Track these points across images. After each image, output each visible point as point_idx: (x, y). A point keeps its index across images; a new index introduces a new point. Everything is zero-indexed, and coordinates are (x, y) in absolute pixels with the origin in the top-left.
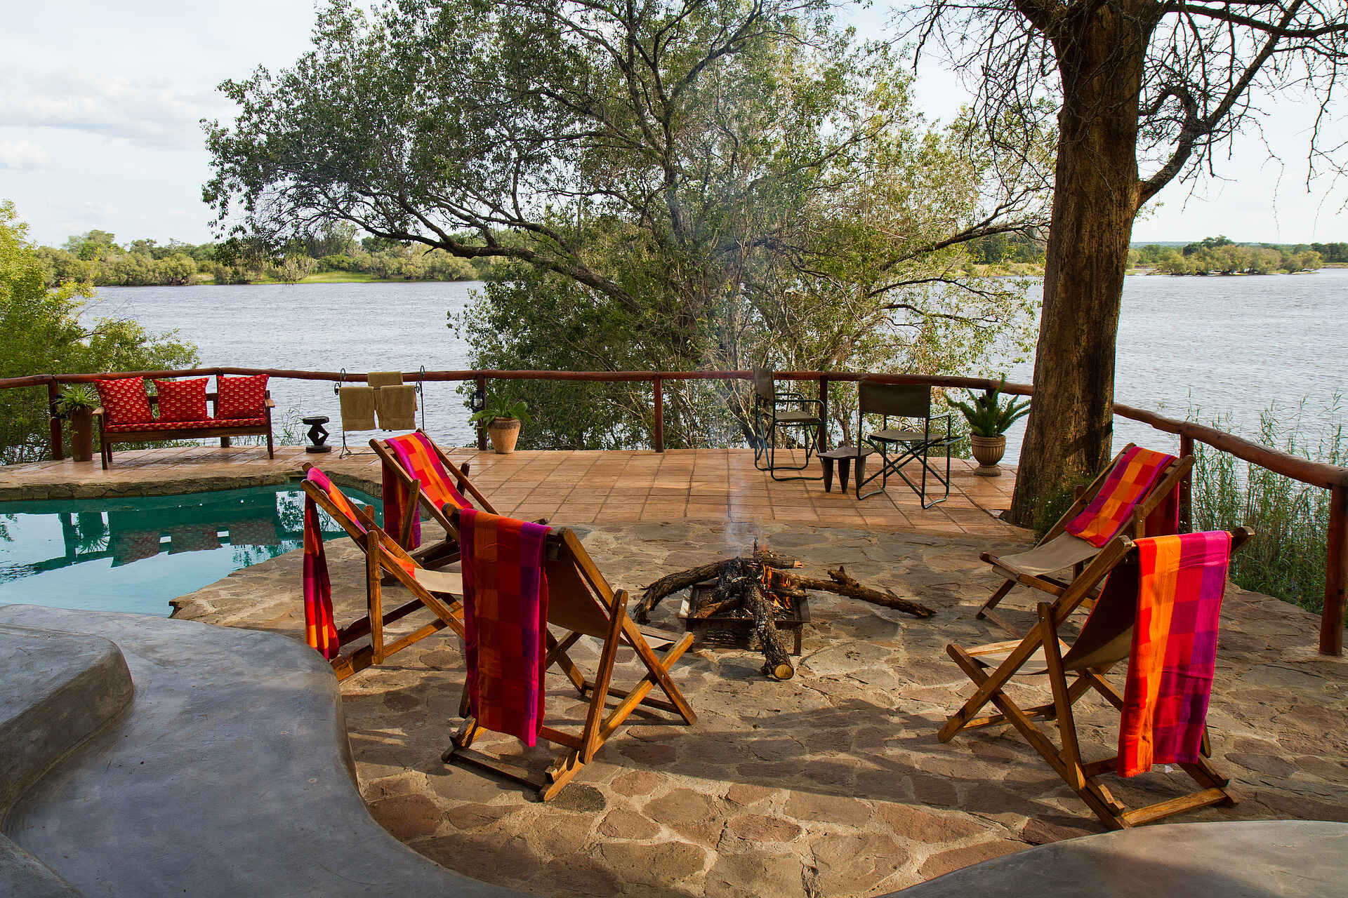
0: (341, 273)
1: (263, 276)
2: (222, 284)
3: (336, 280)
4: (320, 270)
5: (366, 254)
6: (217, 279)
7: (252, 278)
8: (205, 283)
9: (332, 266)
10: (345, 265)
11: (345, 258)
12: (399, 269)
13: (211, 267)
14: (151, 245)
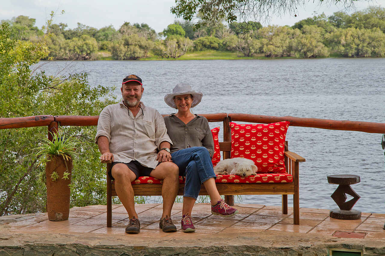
0: (213, 52)
1: (149, 54)
2: (117, 59)
3: (208, 58)
4: (195, 49)
5: (234, 36)
6: (114, 56)
7: (141, 55)
8: (104, 59)
9: (205, 46)
10: (216, 45)
11: (216, 39)
12: (261, 49)
13: (109, 46)
14: (63, 28)
